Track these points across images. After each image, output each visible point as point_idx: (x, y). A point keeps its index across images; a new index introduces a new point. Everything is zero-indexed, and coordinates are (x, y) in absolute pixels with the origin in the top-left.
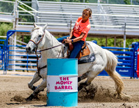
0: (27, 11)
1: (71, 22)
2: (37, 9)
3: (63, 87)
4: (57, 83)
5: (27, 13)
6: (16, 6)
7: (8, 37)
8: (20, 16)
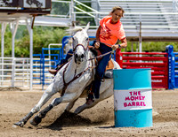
0: (85, 12)
1: (140, 24)
2: (98, 9)
3: (134, 104)
4: (126, 99)
5: (86, 15)
6: (72, 6)
7: (64, 45)
8: (77, 19)
